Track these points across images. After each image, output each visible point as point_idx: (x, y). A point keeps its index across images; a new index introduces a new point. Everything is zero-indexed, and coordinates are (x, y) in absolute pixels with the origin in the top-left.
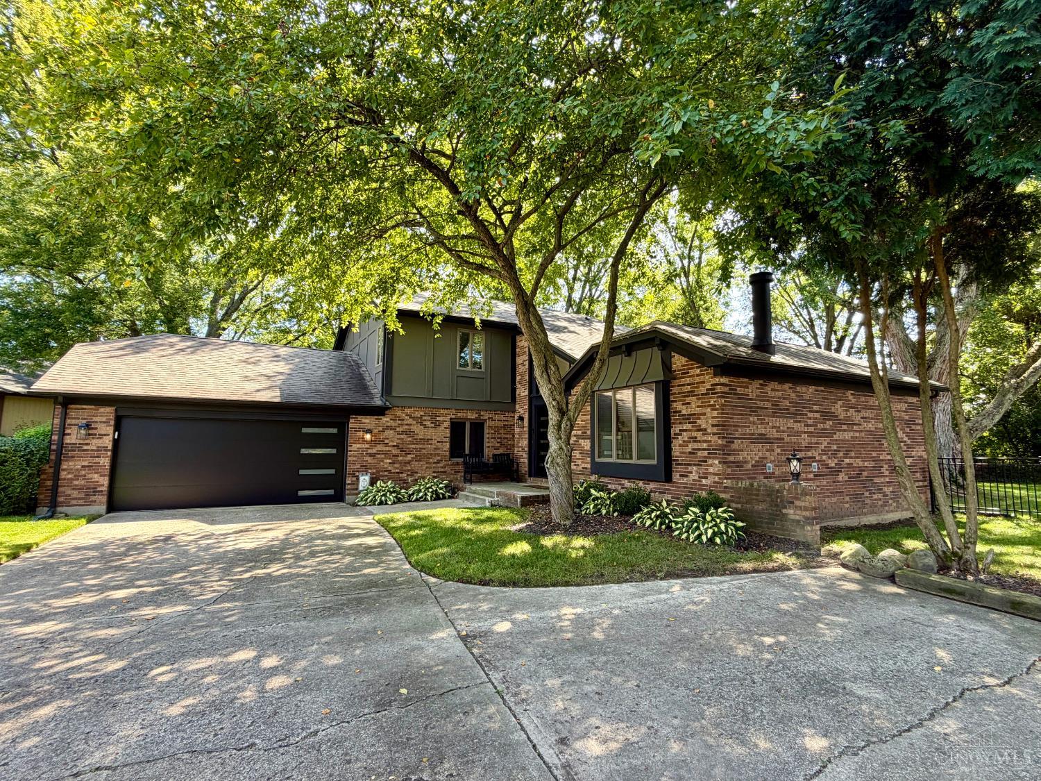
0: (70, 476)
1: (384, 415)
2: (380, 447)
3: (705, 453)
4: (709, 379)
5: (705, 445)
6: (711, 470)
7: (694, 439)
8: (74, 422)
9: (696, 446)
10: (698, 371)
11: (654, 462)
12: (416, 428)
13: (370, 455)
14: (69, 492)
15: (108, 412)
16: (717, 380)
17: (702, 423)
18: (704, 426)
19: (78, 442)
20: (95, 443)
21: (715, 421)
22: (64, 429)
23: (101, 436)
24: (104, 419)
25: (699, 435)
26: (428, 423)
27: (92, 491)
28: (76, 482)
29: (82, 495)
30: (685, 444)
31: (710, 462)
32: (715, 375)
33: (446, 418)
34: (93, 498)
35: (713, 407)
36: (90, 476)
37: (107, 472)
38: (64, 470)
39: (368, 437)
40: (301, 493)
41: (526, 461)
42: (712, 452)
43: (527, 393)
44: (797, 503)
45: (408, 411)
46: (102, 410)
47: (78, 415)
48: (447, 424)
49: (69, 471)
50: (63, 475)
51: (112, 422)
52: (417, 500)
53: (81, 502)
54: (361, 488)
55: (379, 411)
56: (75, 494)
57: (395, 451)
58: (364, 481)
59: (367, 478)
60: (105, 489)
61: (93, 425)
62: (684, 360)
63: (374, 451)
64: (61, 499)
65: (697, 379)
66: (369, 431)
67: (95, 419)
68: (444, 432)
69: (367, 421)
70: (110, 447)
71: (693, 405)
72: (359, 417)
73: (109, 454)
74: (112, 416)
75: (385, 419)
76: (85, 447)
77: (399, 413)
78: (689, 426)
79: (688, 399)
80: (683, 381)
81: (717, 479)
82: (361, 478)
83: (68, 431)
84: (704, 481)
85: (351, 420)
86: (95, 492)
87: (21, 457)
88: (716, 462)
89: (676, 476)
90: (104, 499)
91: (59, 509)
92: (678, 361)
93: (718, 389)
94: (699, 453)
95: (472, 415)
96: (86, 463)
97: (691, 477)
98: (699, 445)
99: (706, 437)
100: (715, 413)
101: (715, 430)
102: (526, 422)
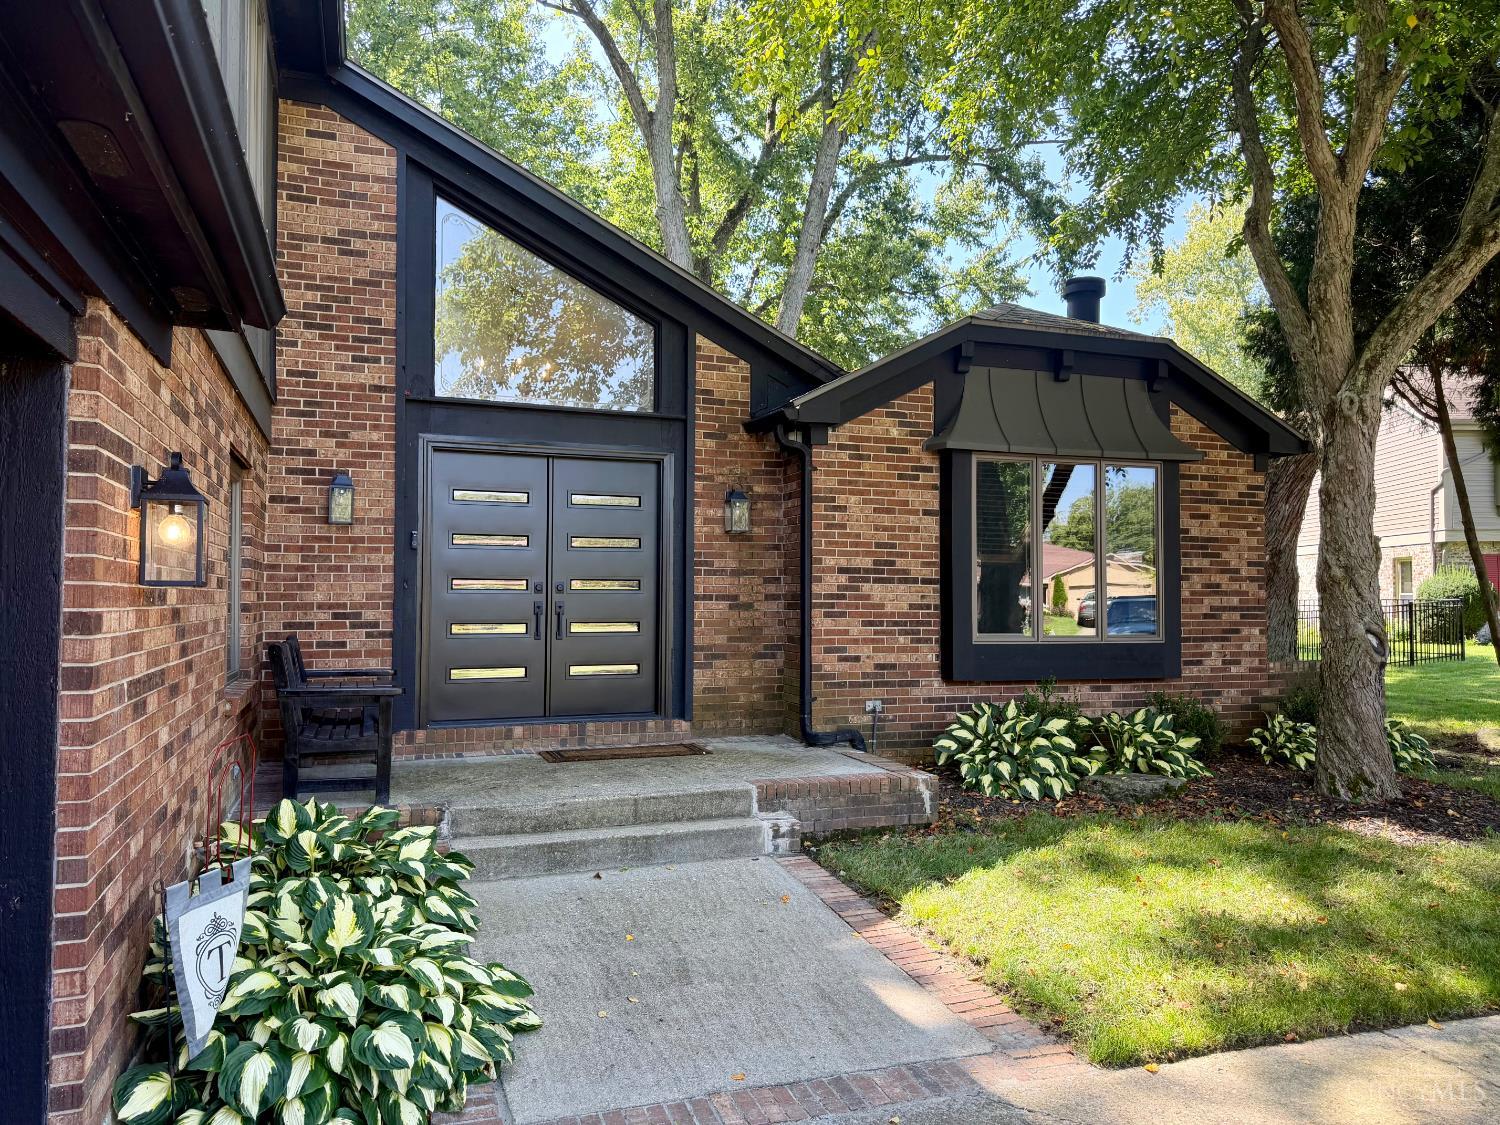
3: (1236, 616)
4: (1243, 475)
5: (1235, 601)
6: (1247, 647)
7: (1213, 589)
9: (1216, 601)
10: (1224, 455)
16: (1259, 480)
17: (1230, 557)
18: (1234, 564)
21: (1254, 556)
25: (1224, 581)
31: (1245, 631)
32: (1256, 469)
35: (1252, 530)
42: (1247, 614)
62: (1196, 426)
65: (1222, 471)
71: (1214, 520)
78: (1205, 563)
79: (1205, 508)
81: (1256, 663)
84: (1234, 670)
88: (1256, 631)
93: (1260, 496)
94: (1225, 616)
97: (1209, 662)
98: (1226, 601)
99: (1235, 586)
100: (1253, 542)
101: (1253, 572)
102: (374, 499)
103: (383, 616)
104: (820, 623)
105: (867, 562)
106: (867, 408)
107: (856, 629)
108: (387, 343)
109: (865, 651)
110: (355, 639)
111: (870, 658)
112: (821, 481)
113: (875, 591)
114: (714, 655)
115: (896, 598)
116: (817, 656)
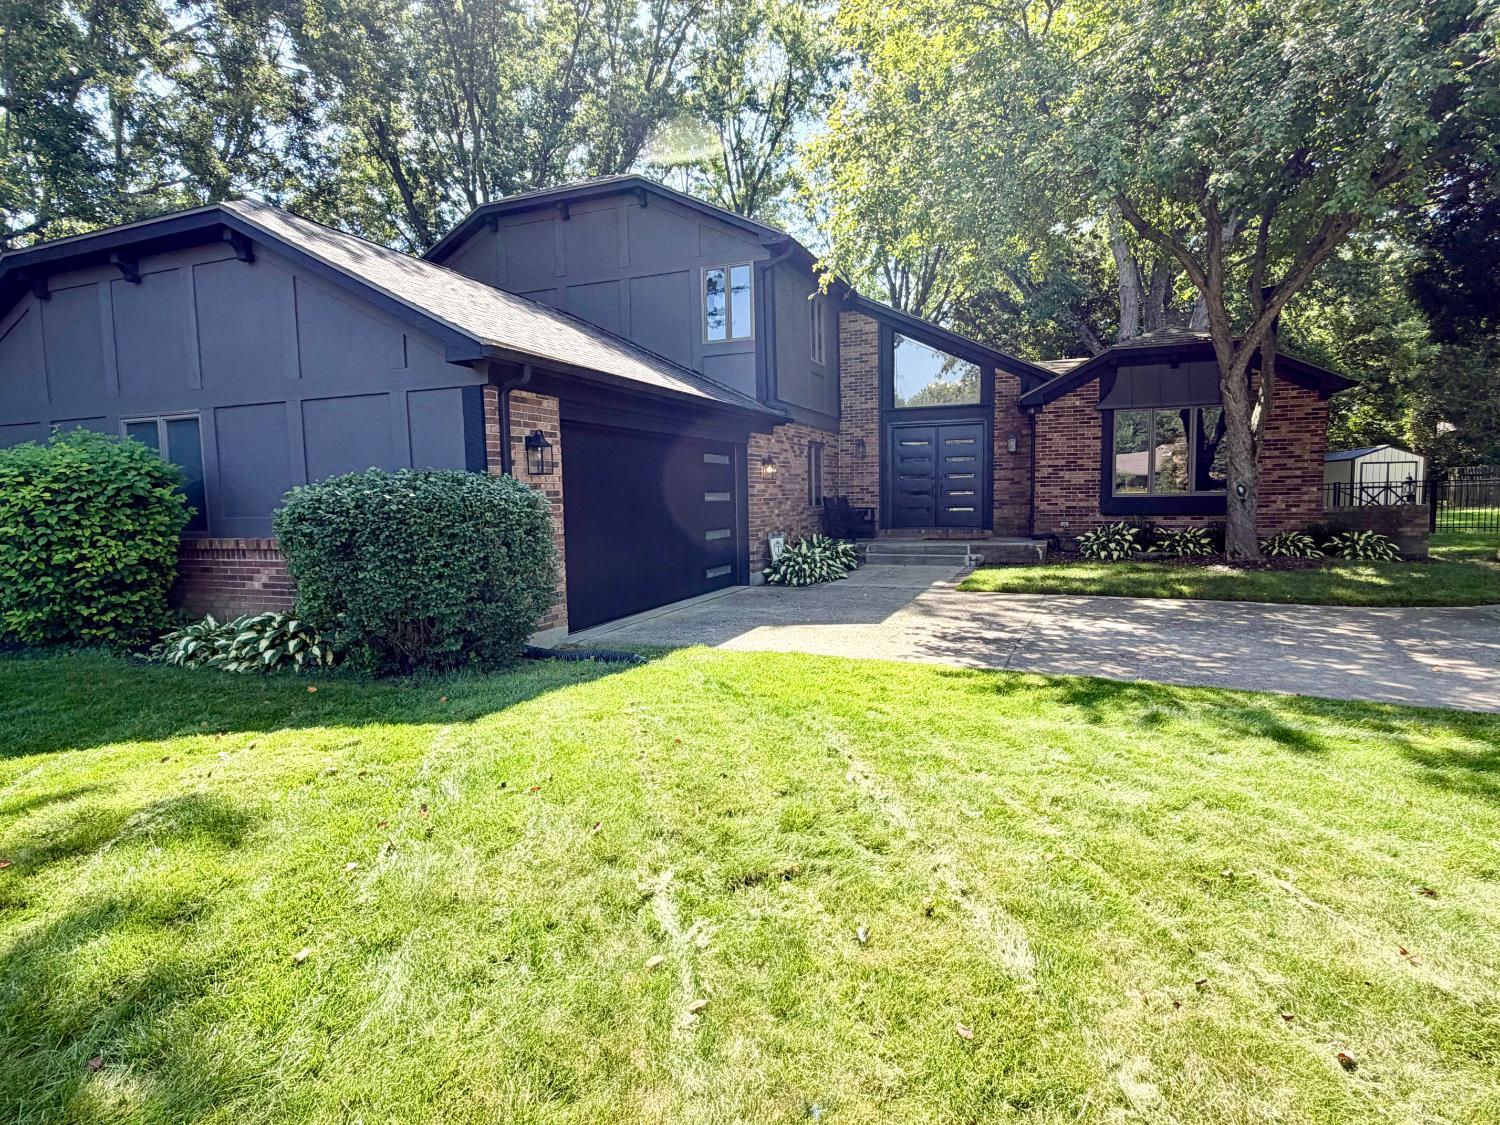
1: (770, 432)
3: (1299, 481)
4: (1309, 403)
5: (1298, 473)
6: (1306, 497)
7: (1283, 467)
8: (516, 432)
9: (1284, 473)
10: (1294, 393)
12: (790, 456)
15: (551, 408)
16: (1322, 404)
17: (1296, 449)
18: (1297, 453)
20: (542, 483)
21: (1315, 448)
22: (507, 447)
23: (550, 467)
24: (550, 427)
25: (1290, 462)
26: (796, 449)
30: (1267, 472)
31: (1305, 489)
32: (1322, 399)
33: (805, 439)
34: (553, 610)
35: (1314, 433)
37: (563, 550)
40: (710, 574)
41: (876, 506)
42: (1307, 480)
43: (872, 404)
46: (546, 403)
47: (519, 415)
48: (805, 451)
51: (559, 434)
54: (775, 558)
59: (781, 540)
60: (564, 587)
65: (1293, 402)
67: (538, 426)
68: (804, 463)
69: (763, 442)
70: (561, 493)
71: (1284, 430)
72: (754, 436)
73: (562, 507)
74: (557, 420)
75: (772, 440)
77: (779, 429)
78: (1276, 453)
79: (1276, 424)
81: (1313, 506)
83: (512, 455)
84: (1294, 510)
88: (1314, 489)
90: (564, 610)
94: (1288, 481)
95: (819, 436)
97: (1275, 506)
98: (1289, 473)
99: (1300, 465)
100: (1317, 439)
101: (1315, 456)
102: (873, 449)
103: (876, 489)
104: (1039, 489)
105: (1063, 462)
106: (1063, 394)
108: (876, 392)
109: (1062, 500)
110: (868, 497)
111: (1063, 504)
112: (1040, 429)
113: (1067, 475)
114: (1003, 504)
115: (1078, 478)
116: (1037, 502)
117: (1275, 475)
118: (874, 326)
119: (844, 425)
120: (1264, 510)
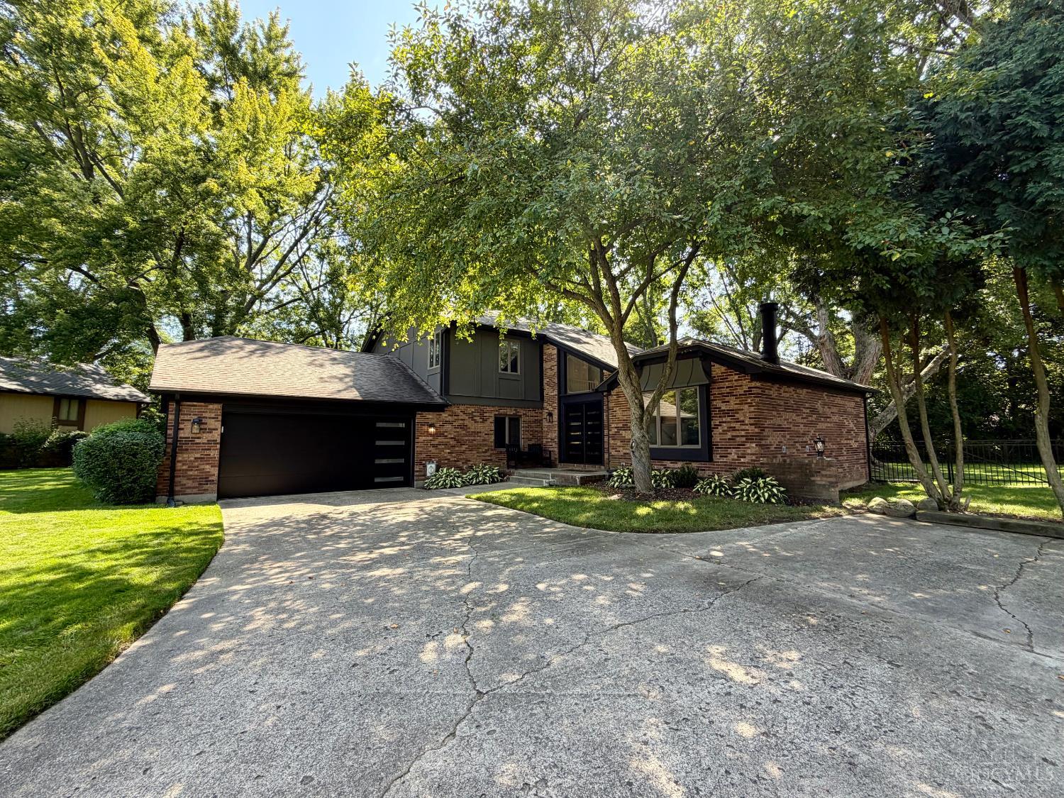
0: (184, 467)
1: (443, 411)
2: (441, 439)
3: (744, 439)
4: (746, 384)
5: (743, 433)
6: (749, 451)
7: (734, 429)
8: (186, 417)
9: (734, 433)
10: (736, 377)
11: (699, 446)
12: (468, 423)
13: (434, 446)
14: (184, 481)
15: (216, 408)
16: (753, 384)
17: (740, 416)
18: (742, 419)
19: (190, 435)
20: (206, 437)
21: (753, 415)
22: (178, 423)
23: (211, 431)
24: (213, 415)
25: (737, 425)
26: (478, 419)
27: (206, 480)
28: (191, 473)
29: (196, 484)
30: (725, 432)
31: (748, 445)
32: (752, 380)
33: (491, 413)
34: (206, 487)
35: (750, 405)
36: (202, 467)
37: (217, 463)
38: (179, 461)
39: (432, 430)
40: (377, 480)
41: (556, 450)
42: (749, 438)
43: (556, 392)
44: (823, 472)
45: (462, 408)
46: (211, 406)
47: (191, 411)
48: (492, 419)
49: (184, 462)
50: (179, 466)
51: (220, 418)
52: (477, 484)
53: (195, 491)
54: (428, 475)
55: (439, 408)
56: (190, 483)
57: (452, 442)
58: (431, 468)
59: (434, 466)
60: (215, 478)
61: (204, 421)
62: (723, 369)
63: (436, 442)
64: (177, 488)
65: (736, 383)
66: (431, 426)
67: (204, 415)
68: (489, 426)
69: (430, 416)
70: (219, 441)
71: (732, 402)
72: (424, 414)
73: (218, 446)
74: (219, 412)
75: (444, 415)
76: (197, 441)
77: (455, 409)
78: (729, 419)
79: (727, 399)
80: (721, 385)
81: (754, 458)
82: (428, 466)
83: (181, 426)
84: (742, 460)
85: (418, 416)
86: (208, 481)
87: (150, 450)
88: (754, 445)
89: (716, 458)
90: (215, 487)
91: (176, 497)
92: (718, 370)
93: (755, 391)
94: (738, 439)
95: (511, 412)
96: (198, 456)
97: (731, 457)
98: (738, 433)
99: (743, 427)
100: (752, 409)
101: (752, 421)
102: (555, 417)
103: (557, 440)
105: (621, 425)
107: (619, 444)
109: (621, 449)
110: (554, 444)
111: (621, 451)
112: (610, 405)
113: (623, 433)
115: (627, 435)
116: (610, 450)
117: (729, 435)
118: (555, 352)
119: (545, 404)
120: (725, 459)
